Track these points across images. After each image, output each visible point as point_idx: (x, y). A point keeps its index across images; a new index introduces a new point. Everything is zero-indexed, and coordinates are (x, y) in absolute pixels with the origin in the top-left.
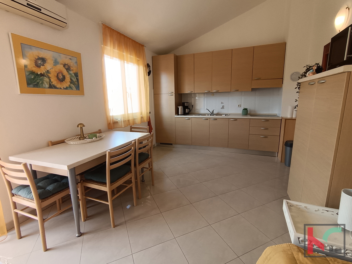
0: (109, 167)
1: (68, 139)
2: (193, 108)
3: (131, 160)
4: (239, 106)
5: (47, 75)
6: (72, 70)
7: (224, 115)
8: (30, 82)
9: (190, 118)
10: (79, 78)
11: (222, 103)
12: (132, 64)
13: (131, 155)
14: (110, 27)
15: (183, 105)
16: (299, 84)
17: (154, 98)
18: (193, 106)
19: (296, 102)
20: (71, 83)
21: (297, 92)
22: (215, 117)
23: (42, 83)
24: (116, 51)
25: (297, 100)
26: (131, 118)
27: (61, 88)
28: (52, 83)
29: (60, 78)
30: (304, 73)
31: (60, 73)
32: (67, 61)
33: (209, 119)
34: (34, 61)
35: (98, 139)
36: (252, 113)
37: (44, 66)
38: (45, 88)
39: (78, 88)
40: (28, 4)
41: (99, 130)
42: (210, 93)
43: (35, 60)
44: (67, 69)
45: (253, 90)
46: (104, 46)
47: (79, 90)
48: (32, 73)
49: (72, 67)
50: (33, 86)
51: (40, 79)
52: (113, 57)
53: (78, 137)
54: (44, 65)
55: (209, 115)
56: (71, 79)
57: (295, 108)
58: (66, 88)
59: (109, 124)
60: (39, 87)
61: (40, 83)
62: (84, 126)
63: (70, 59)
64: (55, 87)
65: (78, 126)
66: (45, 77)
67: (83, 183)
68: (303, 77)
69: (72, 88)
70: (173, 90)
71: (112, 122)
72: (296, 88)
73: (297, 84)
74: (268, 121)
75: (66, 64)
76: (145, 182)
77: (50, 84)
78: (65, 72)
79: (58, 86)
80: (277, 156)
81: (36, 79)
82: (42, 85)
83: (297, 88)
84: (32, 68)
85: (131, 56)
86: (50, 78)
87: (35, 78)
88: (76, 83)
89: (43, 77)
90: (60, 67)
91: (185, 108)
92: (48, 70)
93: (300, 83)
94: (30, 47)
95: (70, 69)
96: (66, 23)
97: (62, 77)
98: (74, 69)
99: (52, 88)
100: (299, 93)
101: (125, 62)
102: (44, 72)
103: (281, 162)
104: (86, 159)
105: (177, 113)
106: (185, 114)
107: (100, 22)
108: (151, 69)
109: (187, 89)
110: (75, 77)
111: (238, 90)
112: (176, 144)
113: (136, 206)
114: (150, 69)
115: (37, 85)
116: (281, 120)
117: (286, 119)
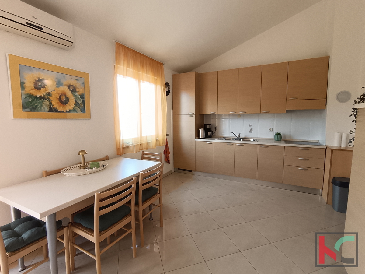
0: (97, 213)
1: (66, 169)
2: (216, 130)
3: (131, 200)
4: (270, 130)
5: (48, 98)
6: (78, 92)
7: (253, 140)
8: (26, 106)
9: (212, 143)
10: (86, 99)
11: (250, 126)
12: (148, 83)
13: (131, 193)
14: (124, 45)
15: (205, 127)
16: (356, 111)
17: (173, 119)
18: (216, 128)
19: (351, 133)
20: (75, 105)
21: (353, 121)
22: (241, 142)
23: (41, 106)
24: (131, 70)
25: (353, 132)
26: (144, 142)
27: (63, 112)
28: (53, 106)
29: (63, 100)
30: (362, 96)
31: (63, 95)
32: (73, 82)
33: (234, 144)
34: (33, 83)
35: (100, 168)
36: (287, 139)
37: (45, 89)
38: (44, 111)
39: (83, 110)
40: (27, 23)
41: (106, 156)
42: (235, 115)
43: (35, 81)
44: (72, 91)
45: (287, 111)
46: (117, 65)
47: (84, 112)
48: (30, 96)
49: (79, 88)
50: (30, 110)
51: (38, 102)
52: (126, 76)
53: (79, 165)
54: (45, 87)
55: (235, 139)
56: (76, 101)
57: (350, 142)
58: (70, 111)
59: (118, 149)
60: (38, 111)
61: (39, 106)
62: (86, 153)
63: (76, 80)
64: (56, 111)
65: (79, 154)
66: (45, 100)
67: (71, 227)
68: (361, 101)
69: (76, 111)
70: (194, 110)
71: (121, 147)
72: (351, 115)
73: (352, 110)
74: (308, 150)
75: (71, 85)
76: (153, 221)
77: (50, 108)
78: (69, 94)
79: (60, 109)
80: (320, 194)
81: (34, 102)
82: (41, 109)
83: (353, 116)
84: (30, 90)
85: (148, 75)
86: (51, 100)
87: (32, 101)
88: (82, 105)
89: (43, 100)
90: (64, 89)
91: (207, 130)
92: (49, 92)
93: (356, 109)
94: (30, 68)
95: (76, 90)
96: (72, 42)
97: (65, 99)
98: (80, 90)
99: (53, 112)
100: (355, 122)
101: (141, 81)
102: (45, 94)
103: (327, 203)
104: (69, 202)
105: (198, 136)
106: (206, 137)
107: (114, 40)
108: (171, 88)
109: (209, 110)
110: (81, 99)
111: (269, 112)
112: (196, 171)
113: (136, 257)
114: (169, 88)
115: (34, 109)
116: (326, 149)
117: (332, 150)
